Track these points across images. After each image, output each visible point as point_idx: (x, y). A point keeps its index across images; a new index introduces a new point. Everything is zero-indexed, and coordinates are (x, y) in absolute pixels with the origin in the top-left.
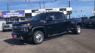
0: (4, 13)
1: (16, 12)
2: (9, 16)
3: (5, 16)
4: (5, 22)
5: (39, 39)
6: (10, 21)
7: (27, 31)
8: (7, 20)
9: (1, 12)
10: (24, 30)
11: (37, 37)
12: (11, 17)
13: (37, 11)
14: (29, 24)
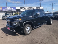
0: (4, 8)
1: (11, 8)
2: (7, 10)
3: (4, 10)
4: (4, 14)
5: (28, 31)
6: (7, 14)
7: (18, 25)
8: (6, 12)
9: (2, 7)
10: (16, 24)
11: (27, 30)
12: (8, 11)
13: (24, 8)
14: (20, 19)
